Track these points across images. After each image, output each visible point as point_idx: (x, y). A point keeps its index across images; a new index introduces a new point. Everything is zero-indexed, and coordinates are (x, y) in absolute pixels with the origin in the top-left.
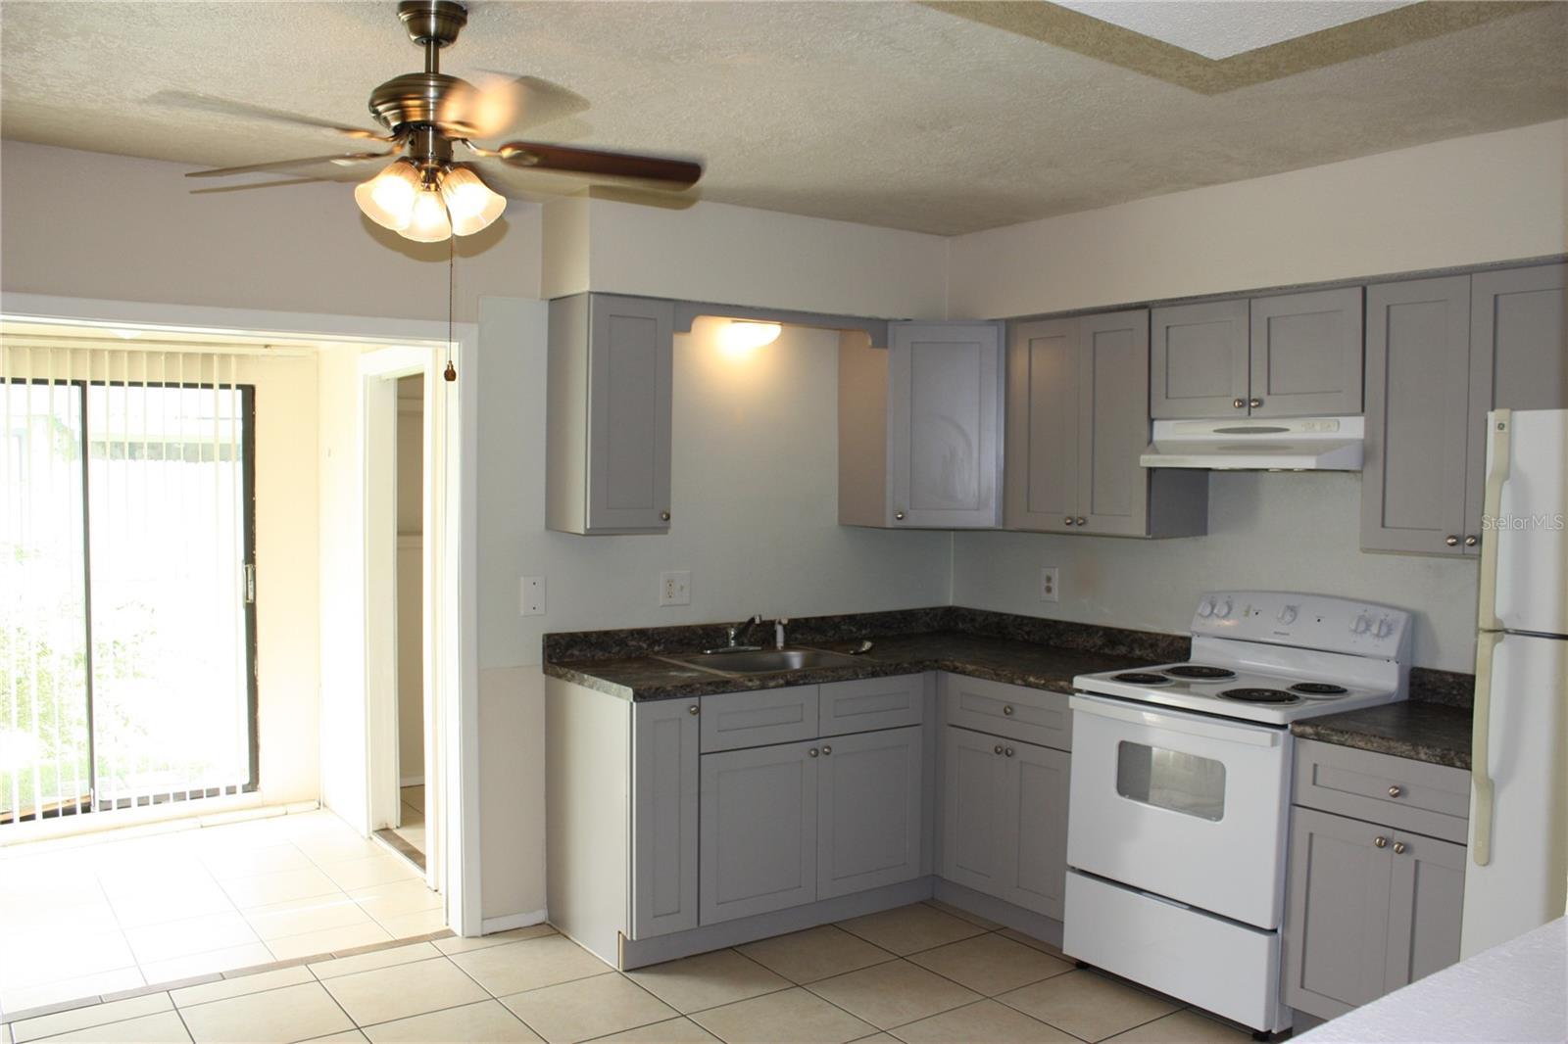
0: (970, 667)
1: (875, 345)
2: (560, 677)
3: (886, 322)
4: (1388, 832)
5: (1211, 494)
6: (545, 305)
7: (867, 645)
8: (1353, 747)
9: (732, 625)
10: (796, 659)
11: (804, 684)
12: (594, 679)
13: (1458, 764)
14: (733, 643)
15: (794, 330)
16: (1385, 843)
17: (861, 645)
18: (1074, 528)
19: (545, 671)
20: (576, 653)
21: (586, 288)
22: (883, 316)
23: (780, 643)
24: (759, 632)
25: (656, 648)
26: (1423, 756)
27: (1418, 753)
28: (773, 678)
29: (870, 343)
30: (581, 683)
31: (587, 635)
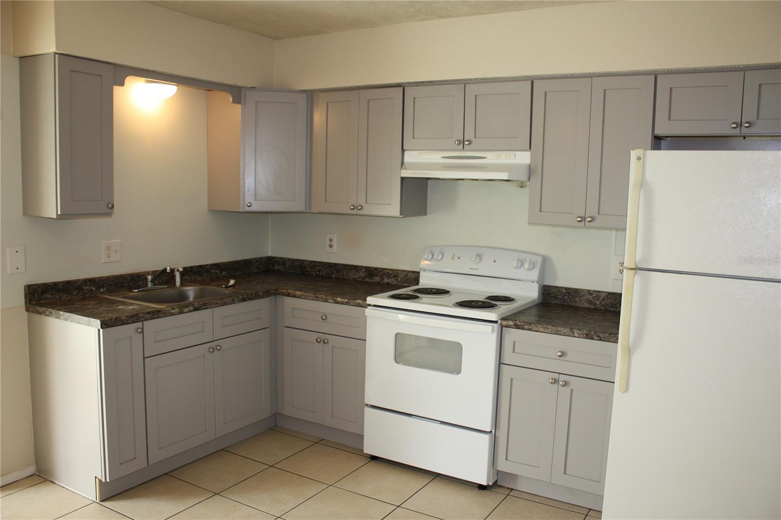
0: (298, 293)
1: (234, 102)
2: (40, 313)
3: (240, 88)
4: (556, 376)
5: (429, 193)
6: (17, 61)
7: (232, 282)
8: (537, 331)
9: (148, 273)
10: (191, 292)
11: (205, 309)
12: (68, 314)
13: (596, 338)
14: (150, 285)
15: (184, 88)
16: (555, 381)
17: (229, 282)
18: (354, 212)
19: (27, 310)
20: (49, 296)
21: (53, 49)
22: (240, 84)
23: (178, 283)
24: (164, 277)
25: (102, 290)
26: (576, 334)
27: (573, 333)
28: (187, 306)
29: (231, 100)
30: (58, 317)
31: (55, 284)
